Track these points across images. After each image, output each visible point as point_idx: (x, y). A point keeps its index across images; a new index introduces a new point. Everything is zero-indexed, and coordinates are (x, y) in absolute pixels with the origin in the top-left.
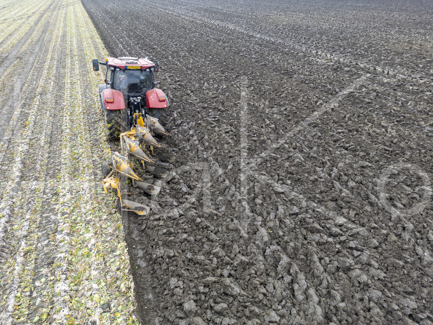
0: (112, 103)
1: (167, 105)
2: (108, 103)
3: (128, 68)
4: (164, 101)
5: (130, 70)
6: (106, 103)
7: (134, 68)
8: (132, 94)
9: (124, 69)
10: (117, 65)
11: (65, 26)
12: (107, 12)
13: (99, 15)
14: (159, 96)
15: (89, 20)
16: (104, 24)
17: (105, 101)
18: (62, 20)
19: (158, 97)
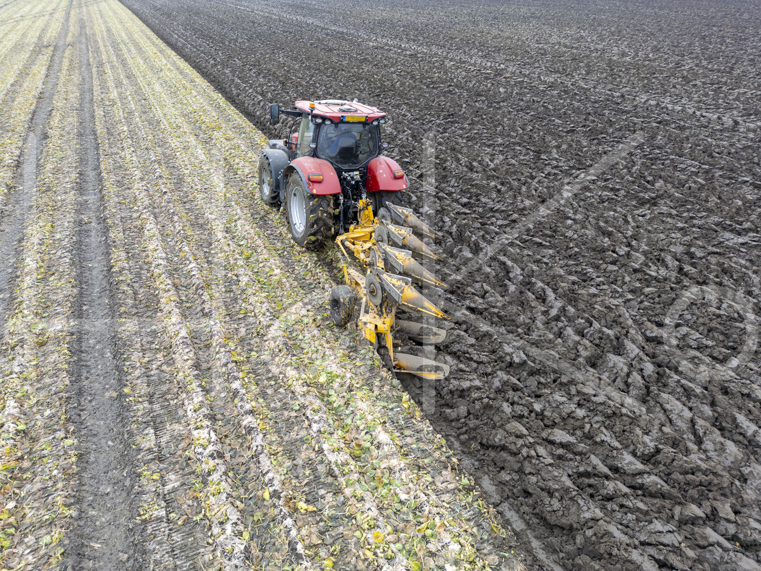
0: (319, 182)
1: (406, 185)
2: (313, 182)
3: (346, 120)
4: (401, 177)
5: (348, 123)
6: (311, 184)
7: (355, 120)
8: (346, 167)
9: (337, 122)
10: (328, 115)
11: (105, 22)
12: (156, 8)
13: (147, 11)
14: (393, 169)
15: (134, 17)
16: (154, 20)
17: (309, 179)
18: (99, 17)
19: (391, 171)
